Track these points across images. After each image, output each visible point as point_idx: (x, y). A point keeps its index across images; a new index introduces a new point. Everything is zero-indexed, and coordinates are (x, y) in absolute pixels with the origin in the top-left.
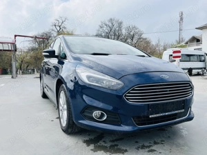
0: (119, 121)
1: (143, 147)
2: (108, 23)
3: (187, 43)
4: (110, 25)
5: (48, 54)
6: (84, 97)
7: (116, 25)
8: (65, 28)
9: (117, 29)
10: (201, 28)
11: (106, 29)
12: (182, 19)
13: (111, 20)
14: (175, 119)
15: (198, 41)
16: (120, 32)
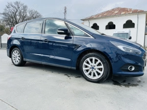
2: (14, 5)
4: (16, 7)
5: (63, 32)
7: (21, 8)
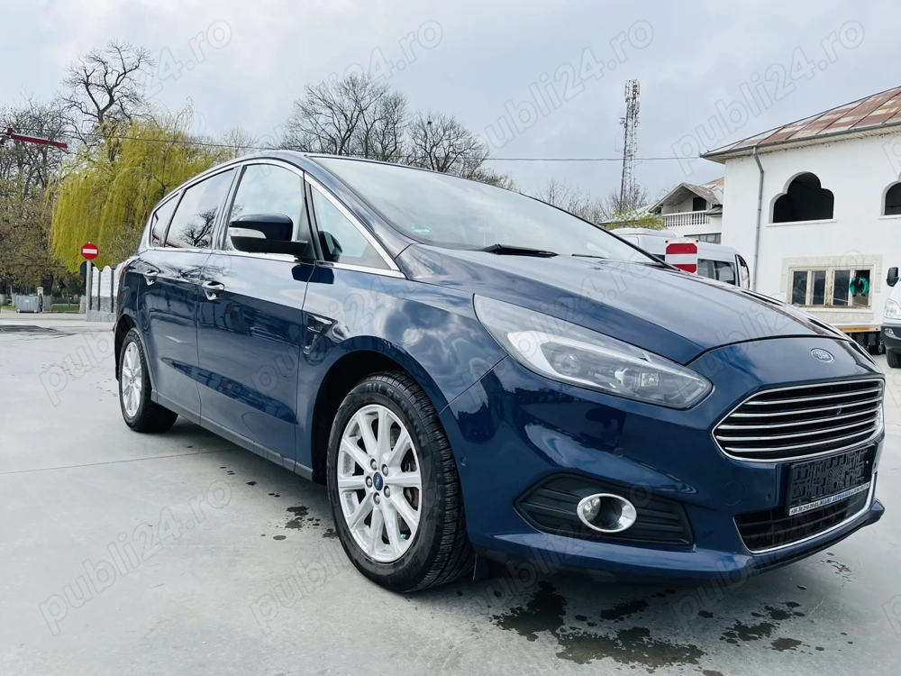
0: (682, 534)
1: (745, 633)
2: (336, 98)
3: (658, 210)
4: (349, 105)
5: (260, 235)
6: (533, 432)
7: (373, 110)
8: (134, 98)
9: (379, 126)
10: (720, 157)
11: (329, 124)
12: (633, 111)
13: (352, 85)
14: (842, 517)
15: (699, 203)
16: (389, 140)
